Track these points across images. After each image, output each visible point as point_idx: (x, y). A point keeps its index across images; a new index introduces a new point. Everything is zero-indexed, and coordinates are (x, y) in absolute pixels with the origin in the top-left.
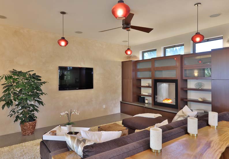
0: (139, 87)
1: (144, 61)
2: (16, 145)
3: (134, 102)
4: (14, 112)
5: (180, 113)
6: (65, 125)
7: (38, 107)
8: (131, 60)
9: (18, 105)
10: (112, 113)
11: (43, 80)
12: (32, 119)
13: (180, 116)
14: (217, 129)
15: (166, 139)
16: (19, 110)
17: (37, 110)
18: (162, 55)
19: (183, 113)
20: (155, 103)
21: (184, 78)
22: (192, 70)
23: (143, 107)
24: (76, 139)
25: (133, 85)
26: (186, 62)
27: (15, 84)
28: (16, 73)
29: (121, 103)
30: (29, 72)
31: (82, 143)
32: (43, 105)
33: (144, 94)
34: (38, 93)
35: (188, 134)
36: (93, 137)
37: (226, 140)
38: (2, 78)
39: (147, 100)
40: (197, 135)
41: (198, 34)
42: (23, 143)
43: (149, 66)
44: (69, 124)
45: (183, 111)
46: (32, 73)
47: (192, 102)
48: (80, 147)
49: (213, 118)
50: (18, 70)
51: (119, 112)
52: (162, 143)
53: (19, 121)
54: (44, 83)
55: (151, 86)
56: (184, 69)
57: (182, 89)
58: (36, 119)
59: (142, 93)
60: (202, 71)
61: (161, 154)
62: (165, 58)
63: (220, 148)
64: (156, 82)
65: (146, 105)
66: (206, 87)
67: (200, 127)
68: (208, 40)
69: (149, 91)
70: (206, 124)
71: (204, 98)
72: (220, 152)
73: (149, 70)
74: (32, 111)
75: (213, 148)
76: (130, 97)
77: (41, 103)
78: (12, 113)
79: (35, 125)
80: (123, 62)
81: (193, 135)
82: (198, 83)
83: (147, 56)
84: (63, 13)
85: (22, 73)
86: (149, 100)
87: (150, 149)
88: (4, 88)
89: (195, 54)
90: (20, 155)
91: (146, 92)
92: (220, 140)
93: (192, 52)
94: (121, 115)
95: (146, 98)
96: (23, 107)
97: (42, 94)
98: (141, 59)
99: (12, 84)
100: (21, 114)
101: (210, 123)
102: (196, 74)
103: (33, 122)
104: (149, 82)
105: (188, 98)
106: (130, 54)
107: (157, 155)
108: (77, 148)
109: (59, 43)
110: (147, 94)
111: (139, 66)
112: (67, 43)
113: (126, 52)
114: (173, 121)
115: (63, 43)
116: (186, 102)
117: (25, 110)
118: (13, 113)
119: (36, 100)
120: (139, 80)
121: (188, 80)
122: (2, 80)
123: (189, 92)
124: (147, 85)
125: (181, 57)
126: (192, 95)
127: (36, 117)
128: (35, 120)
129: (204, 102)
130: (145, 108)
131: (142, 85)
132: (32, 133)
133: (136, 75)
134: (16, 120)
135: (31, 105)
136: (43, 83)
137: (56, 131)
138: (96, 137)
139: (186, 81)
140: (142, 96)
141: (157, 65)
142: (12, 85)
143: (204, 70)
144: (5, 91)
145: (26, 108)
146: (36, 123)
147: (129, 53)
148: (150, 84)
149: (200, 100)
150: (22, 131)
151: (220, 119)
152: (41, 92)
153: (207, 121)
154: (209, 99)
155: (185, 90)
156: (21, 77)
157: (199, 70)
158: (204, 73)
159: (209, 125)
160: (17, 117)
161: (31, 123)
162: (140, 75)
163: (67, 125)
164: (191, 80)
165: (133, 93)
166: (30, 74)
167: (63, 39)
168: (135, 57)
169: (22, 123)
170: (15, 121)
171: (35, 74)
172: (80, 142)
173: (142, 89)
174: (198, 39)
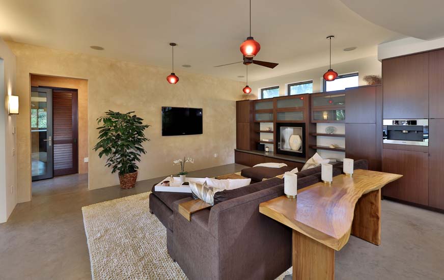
0: (258, 132)
1: (263, 100)
2: (118, 200)
3: (251, 150)
4: (111, 161)
5: (310, 161)
6: (178, 176)
7: (140, 156)
8: (248, 99)
9: (115, 153)
10: (225, 164)
11: (144, 123)
12: (133, 169)
13: (310, 165)
14: (352, 177)
15: (301, 185)
16: (117, 159)
17: (138, 160)
18: (286, 94)
19: (313, 161)
20: (278, 151)
21: (313, 121)
22: (321, 112)
23: (263, 156)
24: (203, 187)
25: (251, 130)
26: (315, 103)
27: (113, 128)
28: (114, 115)
29: (236, 151)
30: (129, 113)
31: (210, 191)
32: (144, 153)
33: (264, 140)
34: (140, 139)
35: (322, 181)
36: (220, 185)
37: (362, 187)
38: (100, 121)
39: (267, 147)
40: (332, 182)
41: (331, 71)
42: (125, 198)
43: (270, 106)
44: (182, 174)
45: (313, 160)
46: (132, 115)
47: (322, 150)
48: (208, 195)
49: (348, 165)
50: (115, 111)
51: (233, 161)
52: (298, 189)
53: (118, 171)
54: (147, 126)
55: (273, 130)
56: (312, 110)
57: (310, 134)
58: (136, 169)
59: (261, 139)
60: (332, 113)
61: (296, 200)
62: (289, 97)
63: (356, 194)
64: (279, 126)
65: (267, 154)
66: (338, 132)
67: (334, 174)
68: (341, 77)
69: (271, 137)
70: (340, 172)
71: (336, 145)
72: (356, 198)
73: (271, 111)
74: (133, 159)
75: (350, 194)
76: (247, 144)
77: (142, 150)
78: (109, 162)
79: (136, 177)
80: (237, 102)
81: (328, 183)
82: (329, 127)
83: (267, 95)
84: (173, 44)
85: (121, 114)
86: (269, 148)
87: (285, 195)
88: (100, 133)
89: (325, 93)
90: (125, 210)
91: (267, 138)
92: (357, 188)
93: (322, 91)
94: (236, 165)
95: (266, 145)
96: (122, 155)
97: (145, 139)
98: (259, 98)
99: (110, 127)
100: (119, 163)
101: (345, 171)
102: (325, 117)
103: (134, 173)
104: (271, 126)
105: (317, 145)
106: (249, 93)
107: (292, 201)
108: (205, 196)
109: (168, 80)
110: (267, 141)
111: (258, 107)
112: (177, 80)
113: (244, 90)
114: (302, 170)
115: (173, 80)
116: (314, 149)
117: (125, 159)
118: (111, 163)
119: (136, 147)
120: (258, 124)
121: (317, 124)
122: (100, 123)
123: (318, 137)
124: (268, 129)
125: (310, 96)
126: (322, 142)
127: (138, 168)
128: (136, 171)
129: (336, 149)
130: (266, 157)
131: (261, 129)
132: (133, 186)
133: (254, 118)
134: (114, 171)
135: (132, 153)
136: (145, 126)
137: (169, 182)
138: (223, 185)
139: (315, 124)
140: (261, 143)
141: (280, 105)
142: (109, 129)
143: (335, 111)
144: (101, 136)
145: (126, 157)
146: (137, 174)
147: (247, 91)
148: (271, 128)
149: (332, 147)
150: (121, 183)
151: (356, 167)
152: (142, 138)
153: (342, 169)
154: (343, 146)
155: (314, 136)
156: (120, 120)
157: (329, 112)
158: (335, 115)
159: (344, 173)
160: (115, 167)
161: (131, 174)
162: (258, 117)
163: (181, 176)
164: (321, 124)
165: (251, 140)
166: (130, 117)
167: (173, 75)
168: (253, 96)
169: (121, 174)
170: (112, 173)
171: (135, 116)
172: (208, 190)
173: (262, 135)
174: (331, 77)
